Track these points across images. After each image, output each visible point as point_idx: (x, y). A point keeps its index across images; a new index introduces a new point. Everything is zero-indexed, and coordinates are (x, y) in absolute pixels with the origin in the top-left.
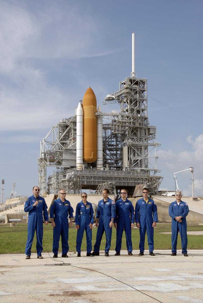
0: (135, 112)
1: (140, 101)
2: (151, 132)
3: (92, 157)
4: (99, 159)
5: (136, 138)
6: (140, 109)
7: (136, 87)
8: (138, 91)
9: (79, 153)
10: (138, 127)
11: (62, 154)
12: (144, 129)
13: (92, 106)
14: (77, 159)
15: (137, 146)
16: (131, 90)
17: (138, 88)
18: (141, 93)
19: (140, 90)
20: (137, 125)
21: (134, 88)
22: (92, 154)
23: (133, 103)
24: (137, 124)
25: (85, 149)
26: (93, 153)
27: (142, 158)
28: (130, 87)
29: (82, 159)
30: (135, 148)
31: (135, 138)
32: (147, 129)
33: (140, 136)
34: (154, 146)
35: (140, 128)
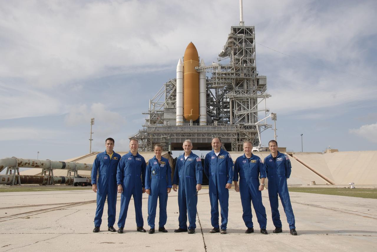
0: (240, 62)
1: (247, 50)
2: (261, 82)
3: (191, 114)
4: (201, 117)
5: (243, 91)
6: (247, 59)
7: (241, 36)
8: (244, 39)
9: (178, 111)
10: (244, 79)
11: (164, 113)
12: (252, 80)
13: (191, 60)
14: (177, 117)
15: (242, 99)
16: (235, 39)
17: (244, 37)
18: (248, 42)
19: (246, 38)
20: (242, 76)
21: (238, 37)
22: (191, 111)
23: (238, 53)
24: (241, 74)
25: (185, 106)
26: (192, 109)
27: (248, 112)
28: (234, 36)
29: (182, 117)
30: (240, 102)
31: (241, 90)
32: (256, 80)
33: (247, 88)
34: (263, 98)
35: (246, 79)
